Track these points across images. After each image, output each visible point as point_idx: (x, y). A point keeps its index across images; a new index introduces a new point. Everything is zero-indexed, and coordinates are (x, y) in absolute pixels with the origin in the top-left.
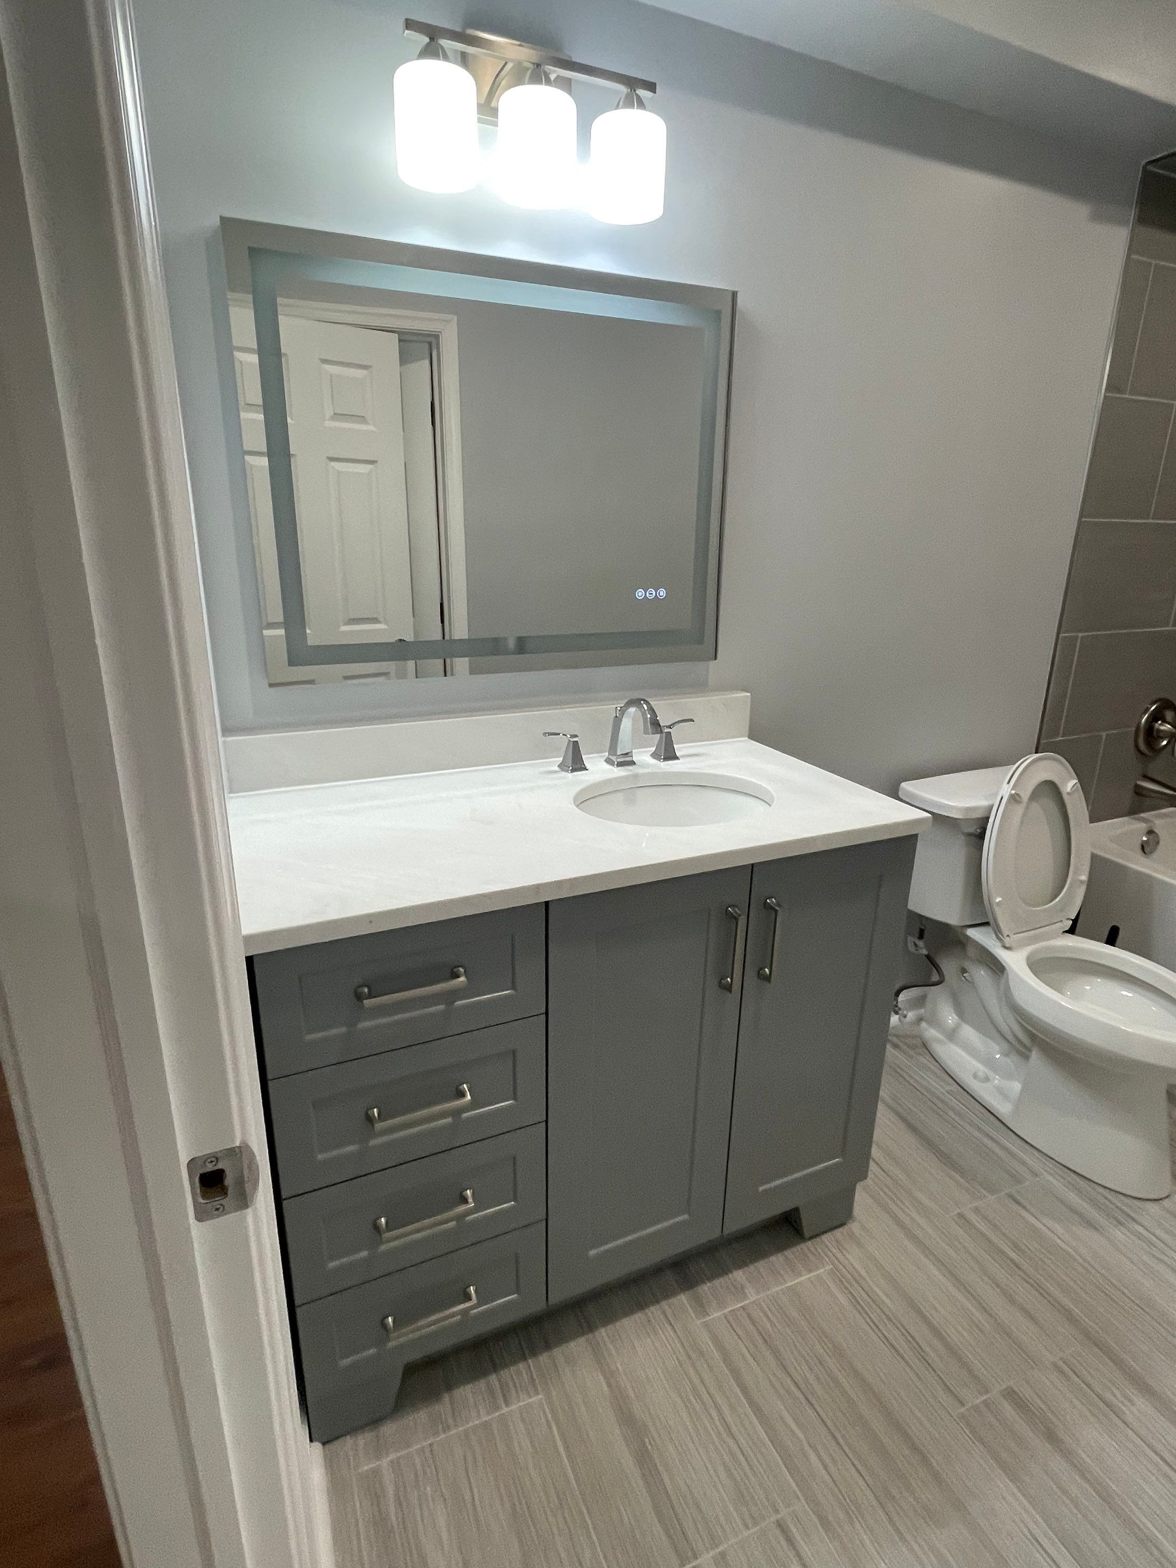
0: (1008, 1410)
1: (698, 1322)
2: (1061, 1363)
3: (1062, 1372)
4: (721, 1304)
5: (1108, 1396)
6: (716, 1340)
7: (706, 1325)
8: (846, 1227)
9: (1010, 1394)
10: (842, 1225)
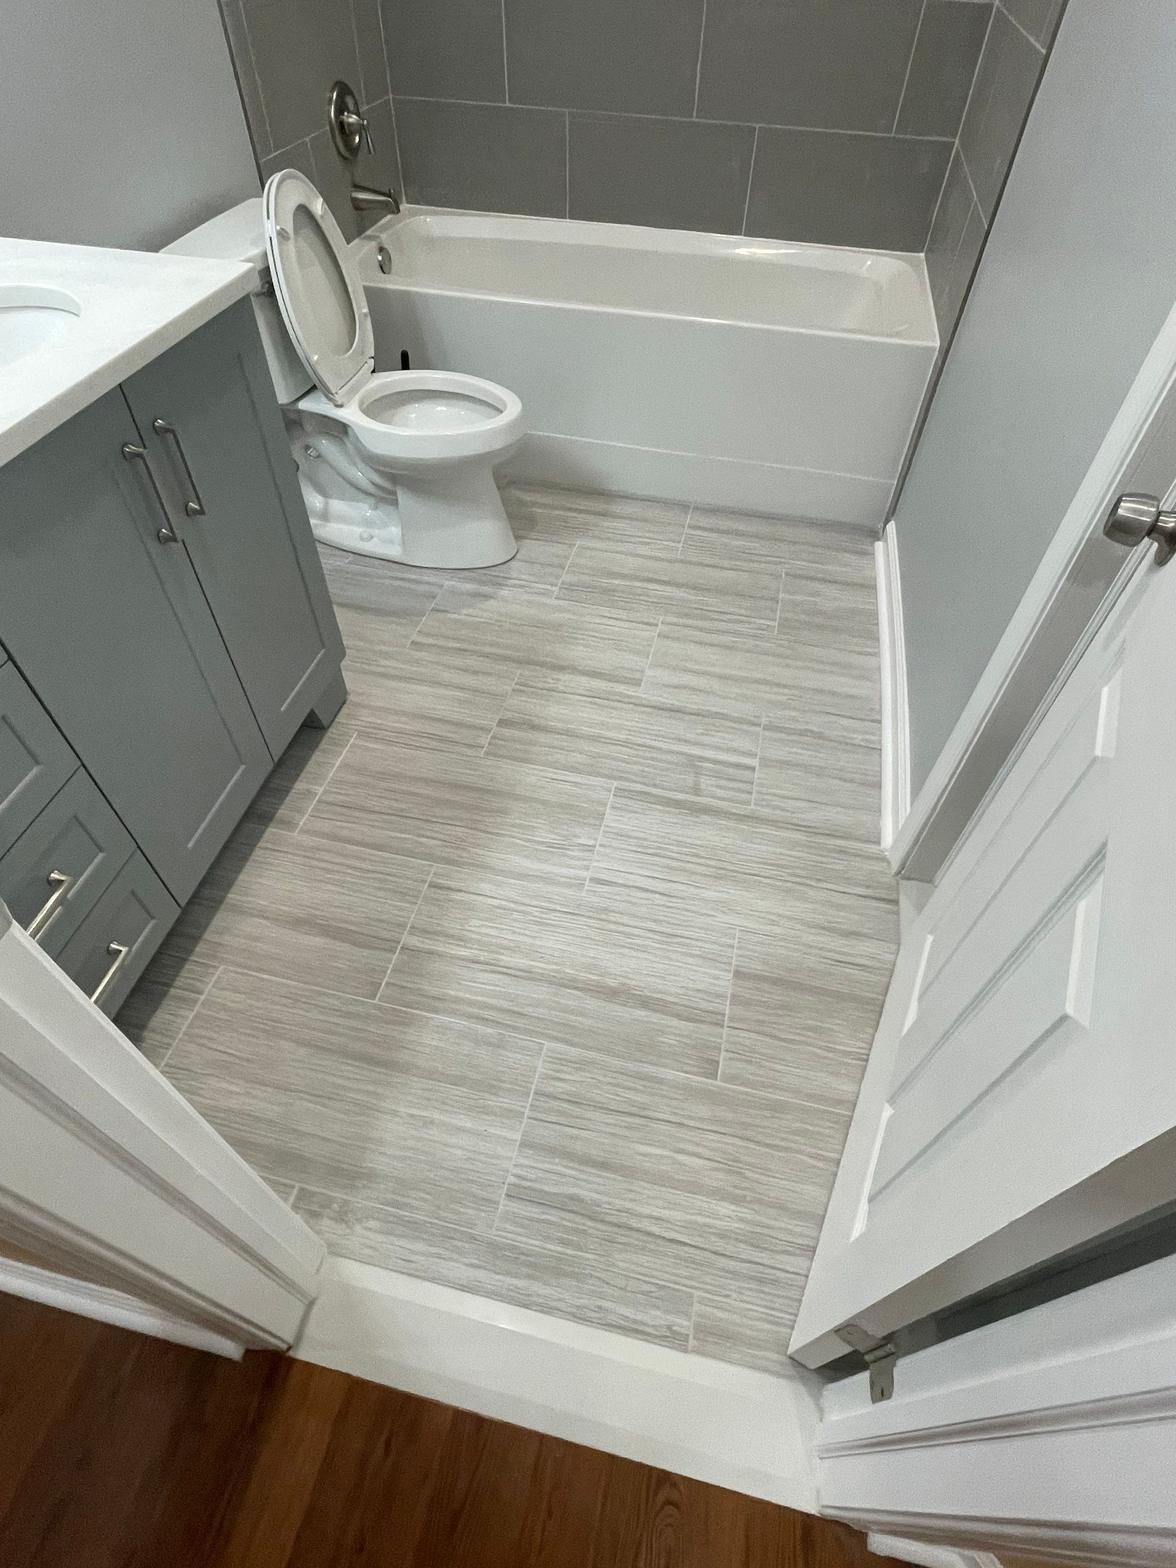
0: (507, 732)
1: (295, 834)
2: (518, 687)
3: (520, 691)
4: (301, 811)
5: (547, 686)
6: (316, 833)
7: (303, 831)
8: (348, 702)
9: (502, 723)
10: (344, 703)
